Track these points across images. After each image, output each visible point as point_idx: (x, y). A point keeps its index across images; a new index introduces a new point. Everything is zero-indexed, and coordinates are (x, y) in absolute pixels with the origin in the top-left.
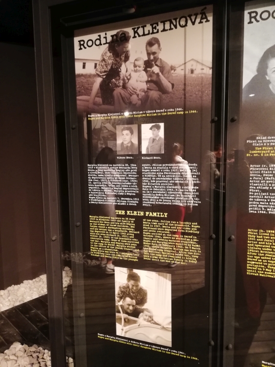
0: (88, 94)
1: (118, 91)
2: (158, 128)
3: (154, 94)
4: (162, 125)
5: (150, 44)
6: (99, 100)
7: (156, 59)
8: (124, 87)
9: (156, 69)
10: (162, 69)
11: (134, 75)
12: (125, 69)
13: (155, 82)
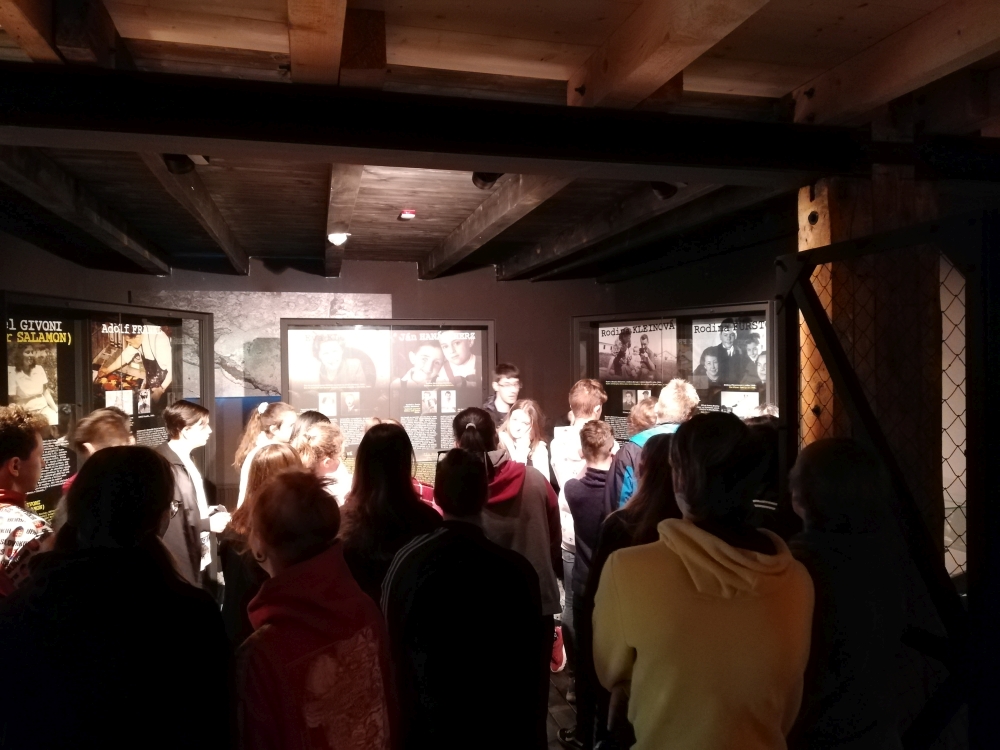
0: (606, 366)
1: (624, 366)
2: (647, 393)
3: (645, 371)
4: (650, 392)
5: (643, 338)
6: (613, 371)
7: (646, 348)
8: (628, 364)
9: (646, 355)
10: (649, 355)
11: (634, 357)
12: (628, 352)
13: (645, 363)
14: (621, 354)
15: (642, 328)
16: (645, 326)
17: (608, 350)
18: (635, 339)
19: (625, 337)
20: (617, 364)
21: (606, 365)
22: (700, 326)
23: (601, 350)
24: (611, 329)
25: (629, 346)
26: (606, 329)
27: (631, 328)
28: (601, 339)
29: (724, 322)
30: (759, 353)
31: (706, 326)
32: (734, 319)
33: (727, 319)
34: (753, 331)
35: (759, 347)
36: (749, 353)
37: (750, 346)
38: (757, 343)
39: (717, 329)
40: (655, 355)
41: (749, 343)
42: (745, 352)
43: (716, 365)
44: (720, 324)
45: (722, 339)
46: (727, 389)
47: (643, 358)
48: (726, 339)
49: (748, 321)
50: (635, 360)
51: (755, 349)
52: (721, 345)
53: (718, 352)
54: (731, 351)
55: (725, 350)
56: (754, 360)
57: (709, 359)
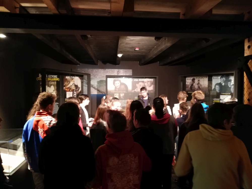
3: (199, 89)
14: (192, 85)
15: (198, 78)
16: (199, 77)
17: (189, 84)
18: (196, 81)
19: (193, 80)
20: (191, 87)
21: (188, 88)
22: (215, 77)
23: (187, 83)
24: (190, 78)
25: (195, 83)
26: (188, 78)
27: (195, 78)
28: (187, 81)
29: (221, 76)
30: (232, 85)
31: (216, 77)
32: (224, 75)
33: (222, 76)
34: (230, 79)
35: (231, 83)
36: (229, 85)
37: (229, 83)
38: (231, 82)
39: (219, 78)
40: (202, 85)
41: (229, 82)
42: (227, 85)
43: (219, 88)
44: (220, 77)
45: (221, 81)
46: (222, 94)
47: (198, 86)
48: (222, 81)
49: (229, 76)
50: (196, 86)
51: (230, 84)
52: (220, 83)
53: (220, 84)
54: (223, 84)
55: (222, 84)
56: (230, 87)
57: (217, 86)
